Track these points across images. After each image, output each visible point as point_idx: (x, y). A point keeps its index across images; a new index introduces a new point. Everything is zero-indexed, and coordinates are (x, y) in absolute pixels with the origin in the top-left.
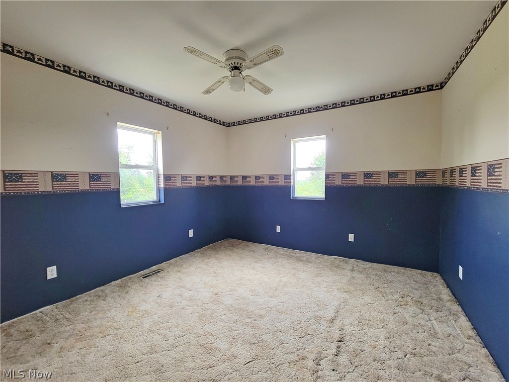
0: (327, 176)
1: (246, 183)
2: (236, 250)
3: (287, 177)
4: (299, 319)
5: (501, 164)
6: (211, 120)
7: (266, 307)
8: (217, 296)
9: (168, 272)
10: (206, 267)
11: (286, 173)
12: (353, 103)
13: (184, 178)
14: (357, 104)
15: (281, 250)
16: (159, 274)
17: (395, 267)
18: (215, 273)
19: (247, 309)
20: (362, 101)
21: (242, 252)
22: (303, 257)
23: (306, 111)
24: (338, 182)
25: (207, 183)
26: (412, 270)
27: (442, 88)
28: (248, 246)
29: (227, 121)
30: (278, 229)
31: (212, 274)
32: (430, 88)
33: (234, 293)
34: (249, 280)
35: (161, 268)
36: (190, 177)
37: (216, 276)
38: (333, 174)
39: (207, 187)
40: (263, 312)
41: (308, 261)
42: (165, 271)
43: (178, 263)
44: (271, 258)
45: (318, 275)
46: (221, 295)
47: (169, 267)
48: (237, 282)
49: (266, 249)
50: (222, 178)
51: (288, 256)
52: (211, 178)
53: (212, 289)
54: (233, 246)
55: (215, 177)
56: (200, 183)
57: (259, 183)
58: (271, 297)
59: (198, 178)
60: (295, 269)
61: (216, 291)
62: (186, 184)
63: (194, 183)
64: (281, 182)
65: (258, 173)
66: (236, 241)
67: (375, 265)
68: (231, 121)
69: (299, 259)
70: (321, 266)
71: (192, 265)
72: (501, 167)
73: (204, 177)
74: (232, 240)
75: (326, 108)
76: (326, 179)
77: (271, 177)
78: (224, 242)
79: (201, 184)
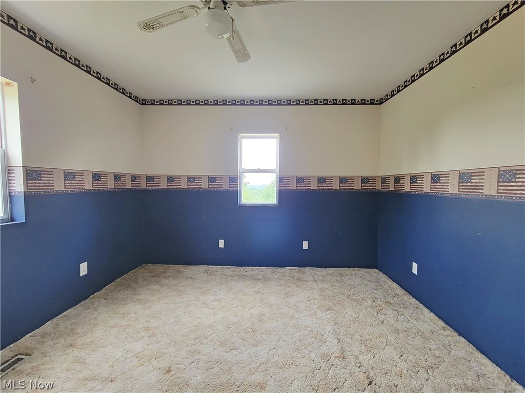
0: (281, 180)
1: (174, 186)
2: (165, 281)
3: (234, 180)
4: (308, 369)
5: (449, 174)
6: (116, 87)
7: (258, 364)
8: (171, 373)
9: (44, 354)
10: (124, 322)
11: (232, 174)
12: (307, 103)
13: (69, 176)
14: (312, 105)
15: (227, 270)
16: (19, 367)
17: (345, 269)
18: (147, 329)
19: (232, 380)
20: (316, 103)
21: (175, 282)
22: (257, 274)
23: (257, 102)
24: (293, 186)
25: (111, 185)
26: (359, 270)
27: (381, 103)
28: (180, 272)
29: (142, 95)
30: (221, 244)
31: (142, 334)
32: (372, 102)
33: (197, 357)
34: (209, 326)
35: (22, 351)
36: (81, 174)
37: (153, 335)
38: (288, 178)
39: (112, 192)
40: (258, 377)
41: (266, 279)
42: (36, 353)
43: (62, 327)
44: (221, 284)
45: (288, 295)
46: (178, 369)
47: (43, 342)
48: (193, 336)
49: (207, 272)
50: (134, 178)
51: (240, 276)
52: (117, 177)
53: (155, 364)
54: (158, 276)
55: (124, 175)
56: (100, 185)
57: (194, 186)
58: (255, 346)
59: (96, 177)
60: (258, 292)
61: (164, 365)
62: (73, 187)
63: (88, 185)
64: (225, 186)
65: (192, 173)
66: (159, 268)
67: (330, 270)
68: (149, 97)
69: (254, 279)
70: (283, 282)
71: (95, 325)
72: (448, 177)
73: (105, 175)
74: (151, 266)
75: (279, 103)
76: (280, 182)
77: (212, 179)
78: (140, 271)
79: (102, 187)
